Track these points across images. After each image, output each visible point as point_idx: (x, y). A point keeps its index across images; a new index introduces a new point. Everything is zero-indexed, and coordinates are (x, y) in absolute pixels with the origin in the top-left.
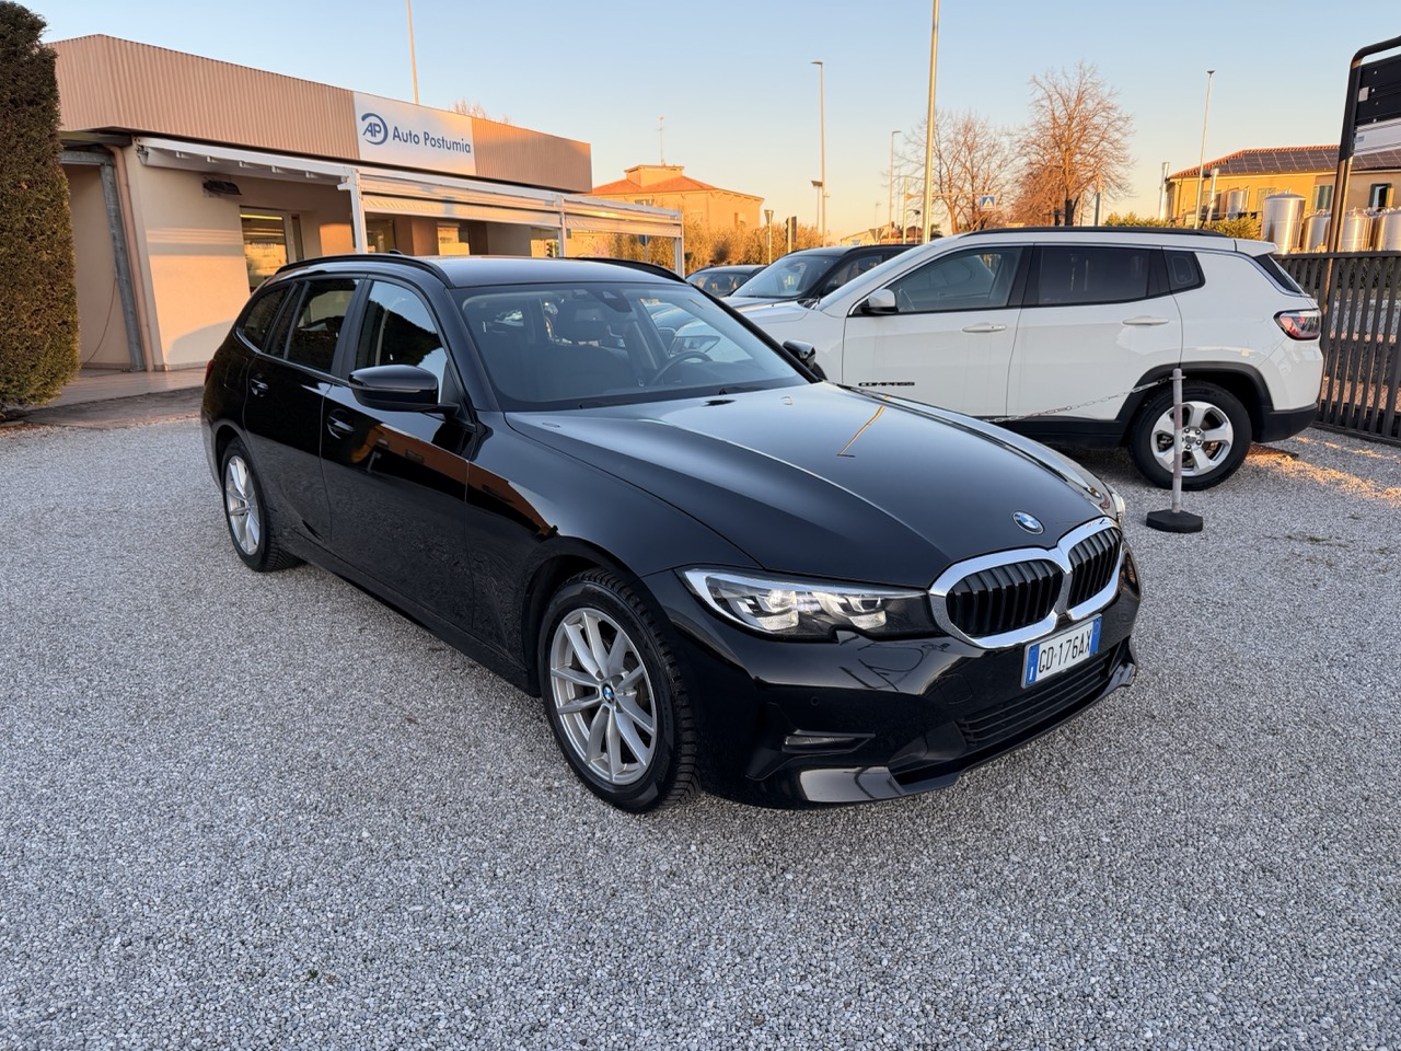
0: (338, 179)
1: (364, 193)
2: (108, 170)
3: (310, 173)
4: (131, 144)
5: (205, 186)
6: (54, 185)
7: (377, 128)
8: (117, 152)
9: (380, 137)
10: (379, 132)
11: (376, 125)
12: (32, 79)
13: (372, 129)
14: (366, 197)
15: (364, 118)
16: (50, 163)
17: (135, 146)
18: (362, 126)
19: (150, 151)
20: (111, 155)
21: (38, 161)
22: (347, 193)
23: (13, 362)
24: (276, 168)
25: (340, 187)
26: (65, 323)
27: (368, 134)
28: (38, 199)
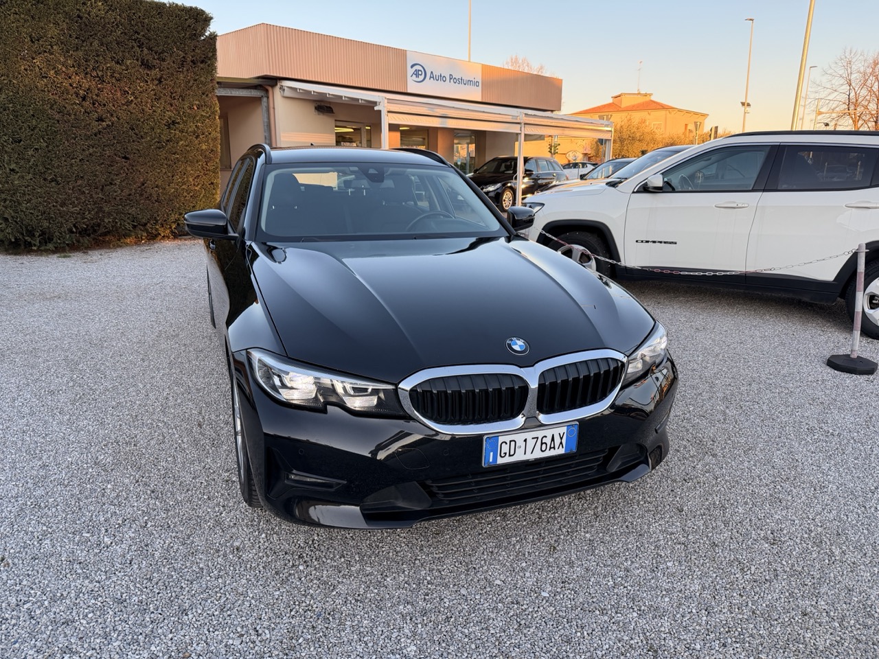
0: (375, 103)
1: (388, 112)
2: (265, 99)
3: (362, 100)
4: (276, 84)
5: (316, 108)
6: (211, 107)
7: (420, 73)
8: (270, 89)
9: (421, 78)
10: (421, 75)
11: (419, 70)
12: (203, 49)
13: (417, 73)
14: (389, 114)
15: (412, 67)
16: (210, 95)
17: (278, 86)
18: (410, 71)
19: (286, 88)
20: (267, 91)
21: (203, 94)
22: (379, 112)
23: (183, 204)
24: (345, 97)
25: (376, 108)
26: (212, 183)
27: (414, 76)
28: (202, 115)
